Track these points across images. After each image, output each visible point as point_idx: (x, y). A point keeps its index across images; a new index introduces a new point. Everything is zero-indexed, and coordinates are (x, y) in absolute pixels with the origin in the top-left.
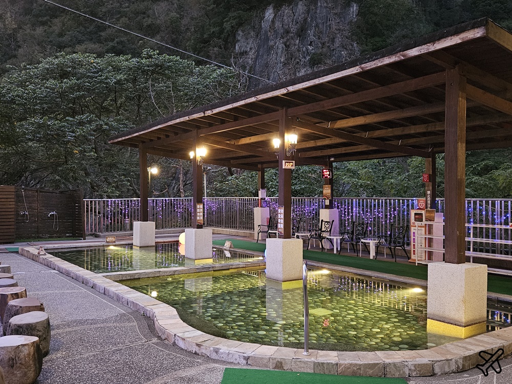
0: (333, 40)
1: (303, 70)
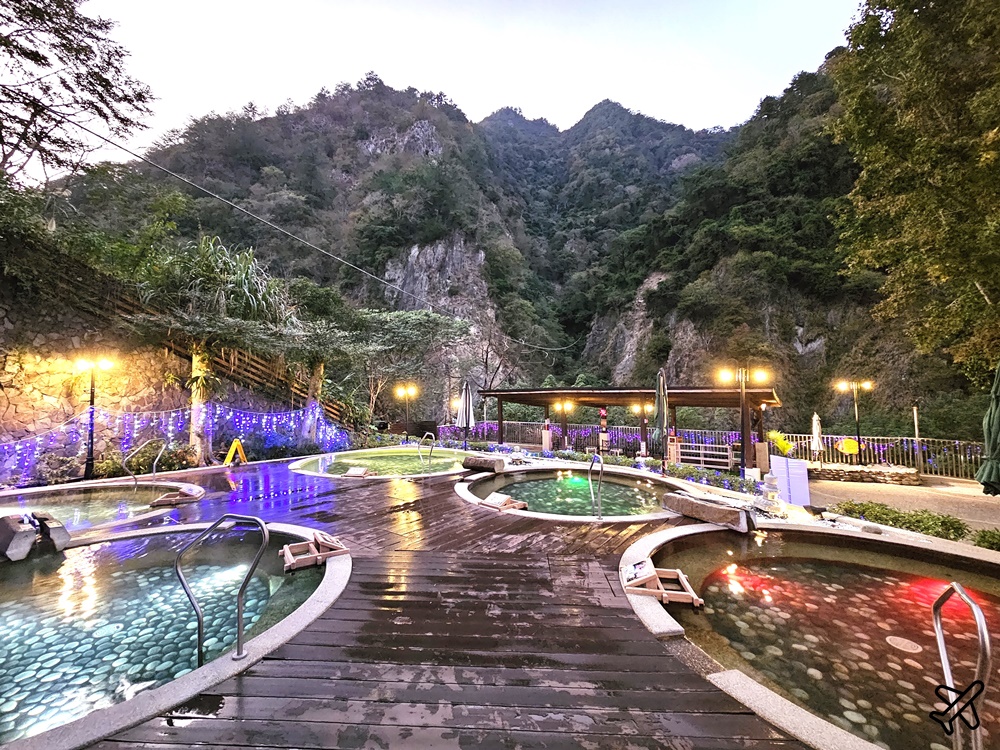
1: (443, 299)
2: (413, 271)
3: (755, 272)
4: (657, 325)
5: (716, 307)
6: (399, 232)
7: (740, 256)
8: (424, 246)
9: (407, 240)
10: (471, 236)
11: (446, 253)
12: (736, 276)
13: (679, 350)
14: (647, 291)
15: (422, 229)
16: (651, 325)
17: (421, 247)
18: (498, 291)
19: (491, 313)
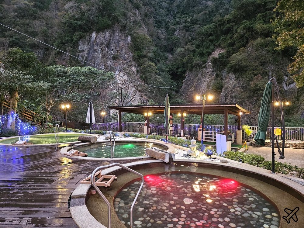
0: (122, 50)
1: (110, 61)
2: (93, 46)
3: (266, 48)
4: (217, 76)
5: (247, 66)
6: (85, 24)
7: (259, 40)
8: (99, 32)
9: (90, 29)
10: (123, 27)
11: (111, 37)
12: (257, 51)
13: (227, 88)
14: (213, 58)
15: (98, 23)
16: (214, 76)
17: (97, 33)
18: (137, 57)
19: (134, 69)
